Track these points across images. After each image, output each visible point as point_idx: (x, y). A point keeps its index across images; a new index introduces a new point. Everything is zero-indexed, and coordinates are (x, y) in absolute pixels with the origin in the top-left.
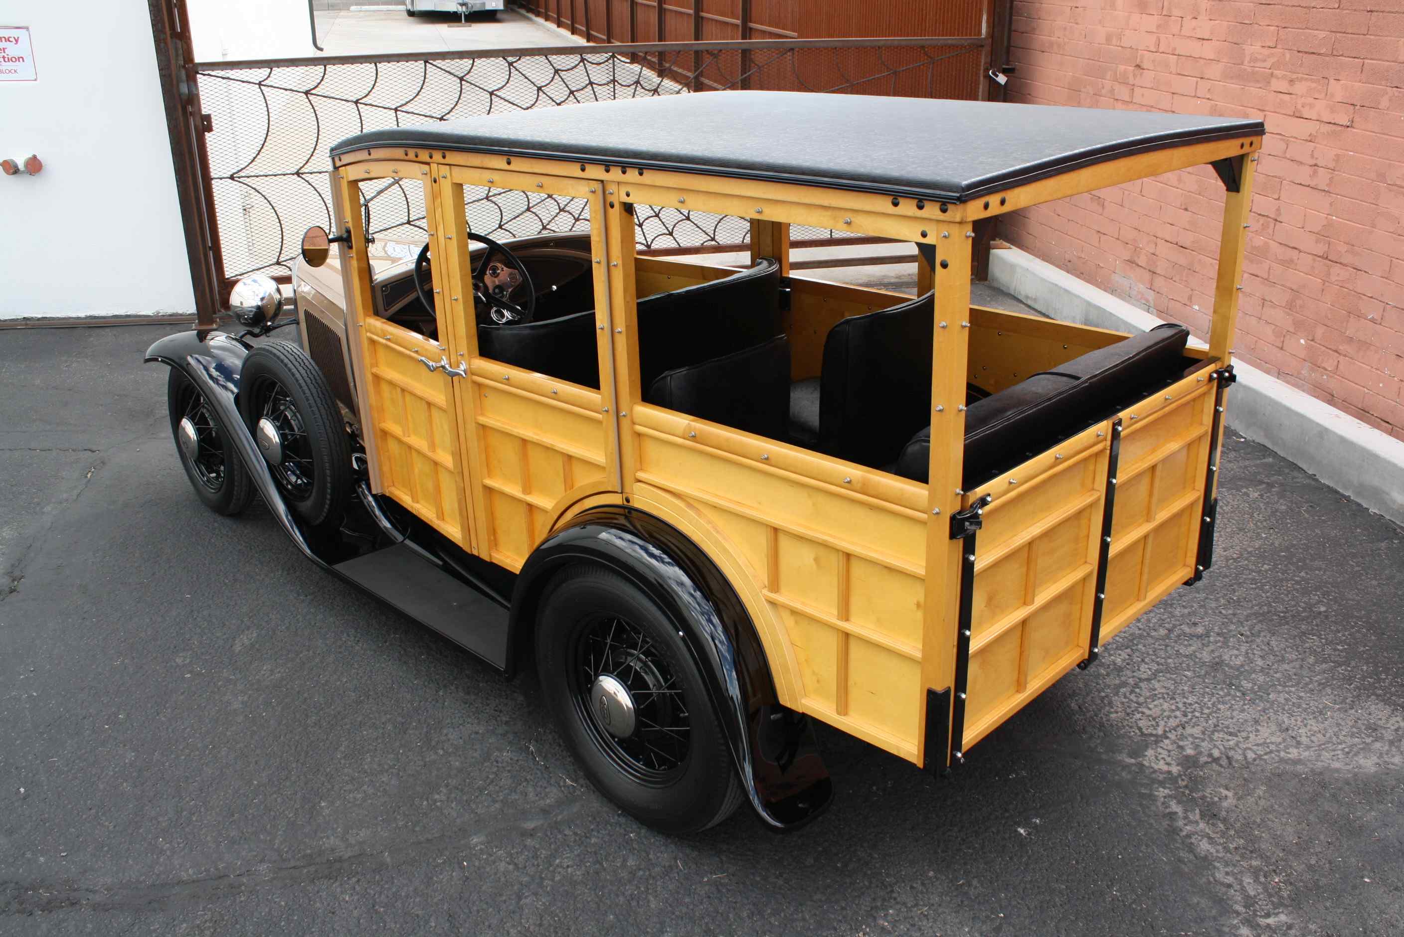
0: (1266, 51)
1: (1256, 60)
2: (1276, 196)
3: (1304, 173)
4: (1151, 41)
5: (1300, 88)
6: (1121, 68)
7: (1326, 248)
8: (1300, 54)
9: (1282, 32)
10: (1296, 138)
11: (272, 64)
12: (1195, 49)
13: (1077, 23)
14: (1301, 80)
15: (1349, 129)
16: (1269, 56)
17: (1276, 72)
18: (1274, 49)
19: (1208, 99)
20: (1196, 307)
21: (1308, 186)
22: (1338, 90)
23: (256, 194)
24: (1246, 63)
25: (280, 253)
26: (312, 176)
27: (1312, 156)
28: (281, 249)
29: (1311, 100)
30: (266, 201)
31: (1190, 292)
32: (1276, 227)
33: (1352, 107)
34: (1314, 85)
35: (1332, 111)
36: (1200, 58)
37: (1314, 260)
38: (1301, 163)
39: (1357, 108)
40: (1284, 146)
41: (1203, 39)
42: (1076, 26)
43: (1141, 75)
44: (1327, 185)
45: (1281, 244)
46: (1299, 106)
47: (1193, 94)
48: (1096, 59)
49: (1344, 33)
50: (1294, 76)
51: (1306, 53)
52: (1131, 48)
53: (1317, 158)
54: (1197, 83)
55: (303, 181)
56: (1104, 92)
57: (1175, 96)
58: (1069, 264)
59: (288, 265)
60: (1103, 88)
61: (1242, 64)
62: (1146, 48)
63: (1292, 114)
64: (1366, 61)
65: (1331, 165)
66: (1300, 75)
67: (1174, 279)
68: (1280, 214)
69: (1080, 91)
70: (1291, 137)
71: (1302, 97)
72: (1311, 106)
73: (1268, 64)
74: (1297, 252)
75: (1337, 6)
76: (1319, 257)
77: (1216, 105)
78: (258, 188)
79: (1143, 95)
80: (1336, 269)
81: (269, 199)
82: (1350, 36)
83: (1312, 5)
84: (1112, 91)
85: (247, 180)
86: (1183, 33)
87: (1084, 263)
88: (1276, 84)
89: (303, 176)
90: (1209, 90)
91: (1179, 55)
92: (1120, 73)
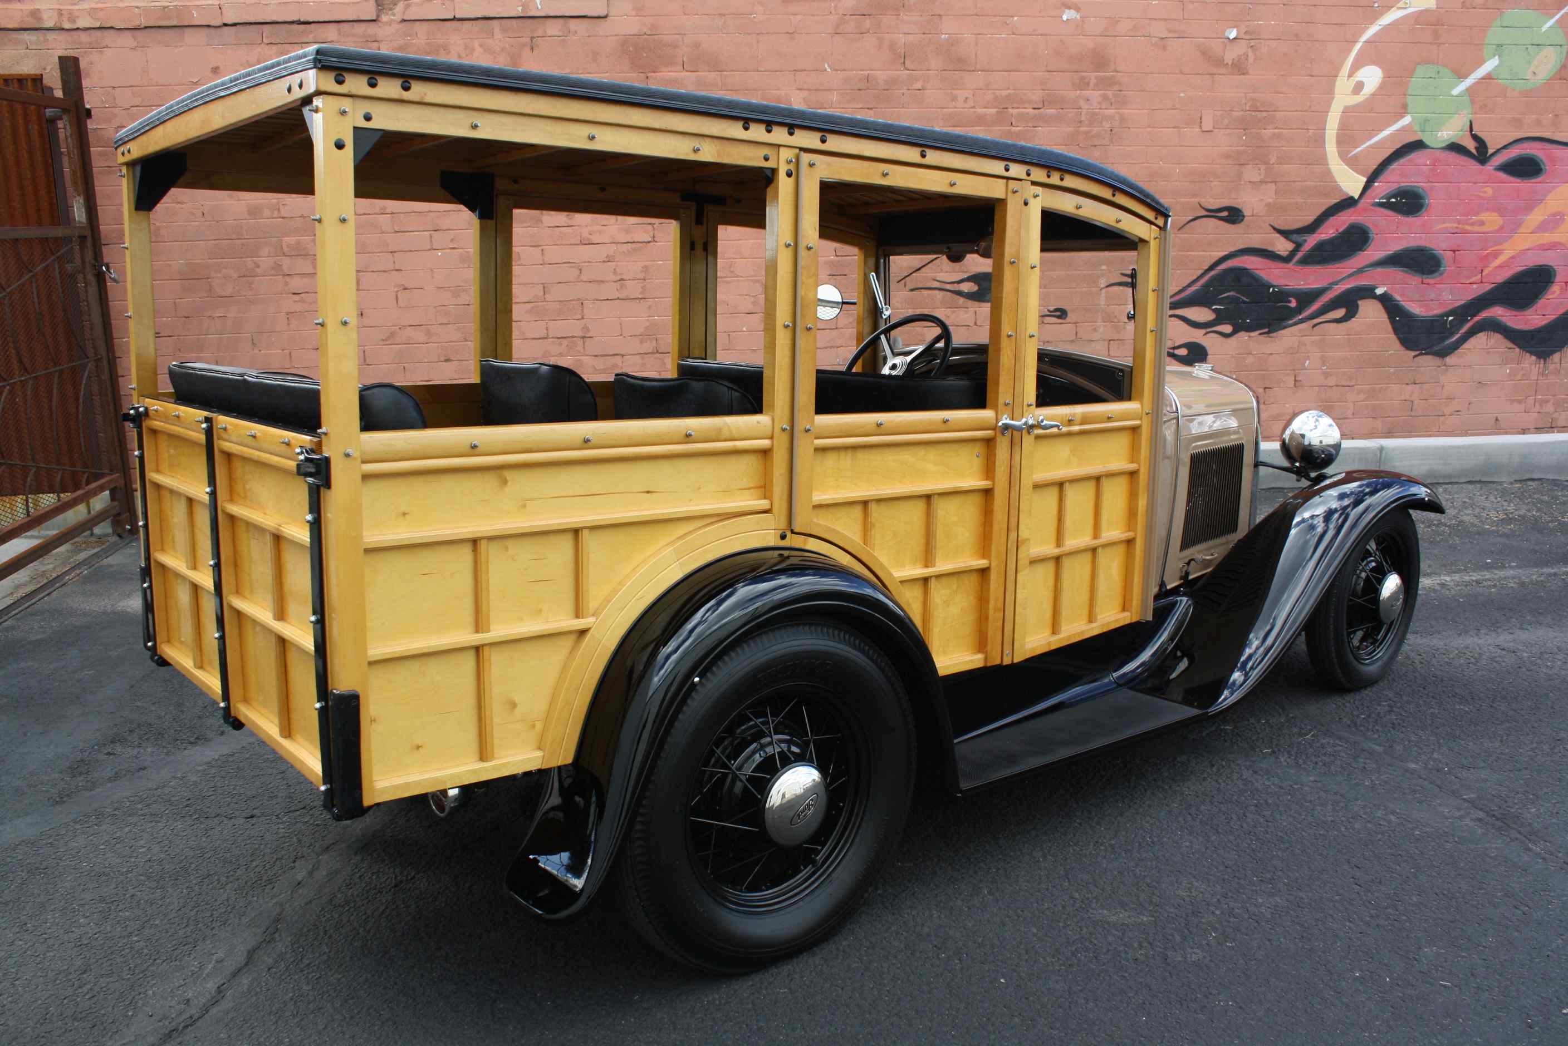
2: (580, 317)
3: (610, 290)
6: (292, 240)
7: (654, 344)
10: (589, 262)
13: (179, 203)
15: (652, 244)
19: (454, 248)
21: (618, 298)
27: (615, 272)
29: (600, 228)
32: (586, 344)
35: (628, 233)
37: (643, 358)
38: (603, 282)
40: (577, 272)
44: (641, 293)
45: (596, 356)
46: (585, 235)
47: (429, 247)
48: (234, 237)
52: (302, 216)
53: (621, 274)
54: (431, 235)
56: (259, 271)
57: (395, 254)
60: (258, 266)
63: (579, 243)
65: (641, 276)
68: (588, 330)
69: (208, 278)
70: (585, 262)
71: (587, 227)
72: (600, 232)
77: (467, 252)
84: (277, 267)
90: (452, 240)
91: (392, 213)
92: (288, 247)
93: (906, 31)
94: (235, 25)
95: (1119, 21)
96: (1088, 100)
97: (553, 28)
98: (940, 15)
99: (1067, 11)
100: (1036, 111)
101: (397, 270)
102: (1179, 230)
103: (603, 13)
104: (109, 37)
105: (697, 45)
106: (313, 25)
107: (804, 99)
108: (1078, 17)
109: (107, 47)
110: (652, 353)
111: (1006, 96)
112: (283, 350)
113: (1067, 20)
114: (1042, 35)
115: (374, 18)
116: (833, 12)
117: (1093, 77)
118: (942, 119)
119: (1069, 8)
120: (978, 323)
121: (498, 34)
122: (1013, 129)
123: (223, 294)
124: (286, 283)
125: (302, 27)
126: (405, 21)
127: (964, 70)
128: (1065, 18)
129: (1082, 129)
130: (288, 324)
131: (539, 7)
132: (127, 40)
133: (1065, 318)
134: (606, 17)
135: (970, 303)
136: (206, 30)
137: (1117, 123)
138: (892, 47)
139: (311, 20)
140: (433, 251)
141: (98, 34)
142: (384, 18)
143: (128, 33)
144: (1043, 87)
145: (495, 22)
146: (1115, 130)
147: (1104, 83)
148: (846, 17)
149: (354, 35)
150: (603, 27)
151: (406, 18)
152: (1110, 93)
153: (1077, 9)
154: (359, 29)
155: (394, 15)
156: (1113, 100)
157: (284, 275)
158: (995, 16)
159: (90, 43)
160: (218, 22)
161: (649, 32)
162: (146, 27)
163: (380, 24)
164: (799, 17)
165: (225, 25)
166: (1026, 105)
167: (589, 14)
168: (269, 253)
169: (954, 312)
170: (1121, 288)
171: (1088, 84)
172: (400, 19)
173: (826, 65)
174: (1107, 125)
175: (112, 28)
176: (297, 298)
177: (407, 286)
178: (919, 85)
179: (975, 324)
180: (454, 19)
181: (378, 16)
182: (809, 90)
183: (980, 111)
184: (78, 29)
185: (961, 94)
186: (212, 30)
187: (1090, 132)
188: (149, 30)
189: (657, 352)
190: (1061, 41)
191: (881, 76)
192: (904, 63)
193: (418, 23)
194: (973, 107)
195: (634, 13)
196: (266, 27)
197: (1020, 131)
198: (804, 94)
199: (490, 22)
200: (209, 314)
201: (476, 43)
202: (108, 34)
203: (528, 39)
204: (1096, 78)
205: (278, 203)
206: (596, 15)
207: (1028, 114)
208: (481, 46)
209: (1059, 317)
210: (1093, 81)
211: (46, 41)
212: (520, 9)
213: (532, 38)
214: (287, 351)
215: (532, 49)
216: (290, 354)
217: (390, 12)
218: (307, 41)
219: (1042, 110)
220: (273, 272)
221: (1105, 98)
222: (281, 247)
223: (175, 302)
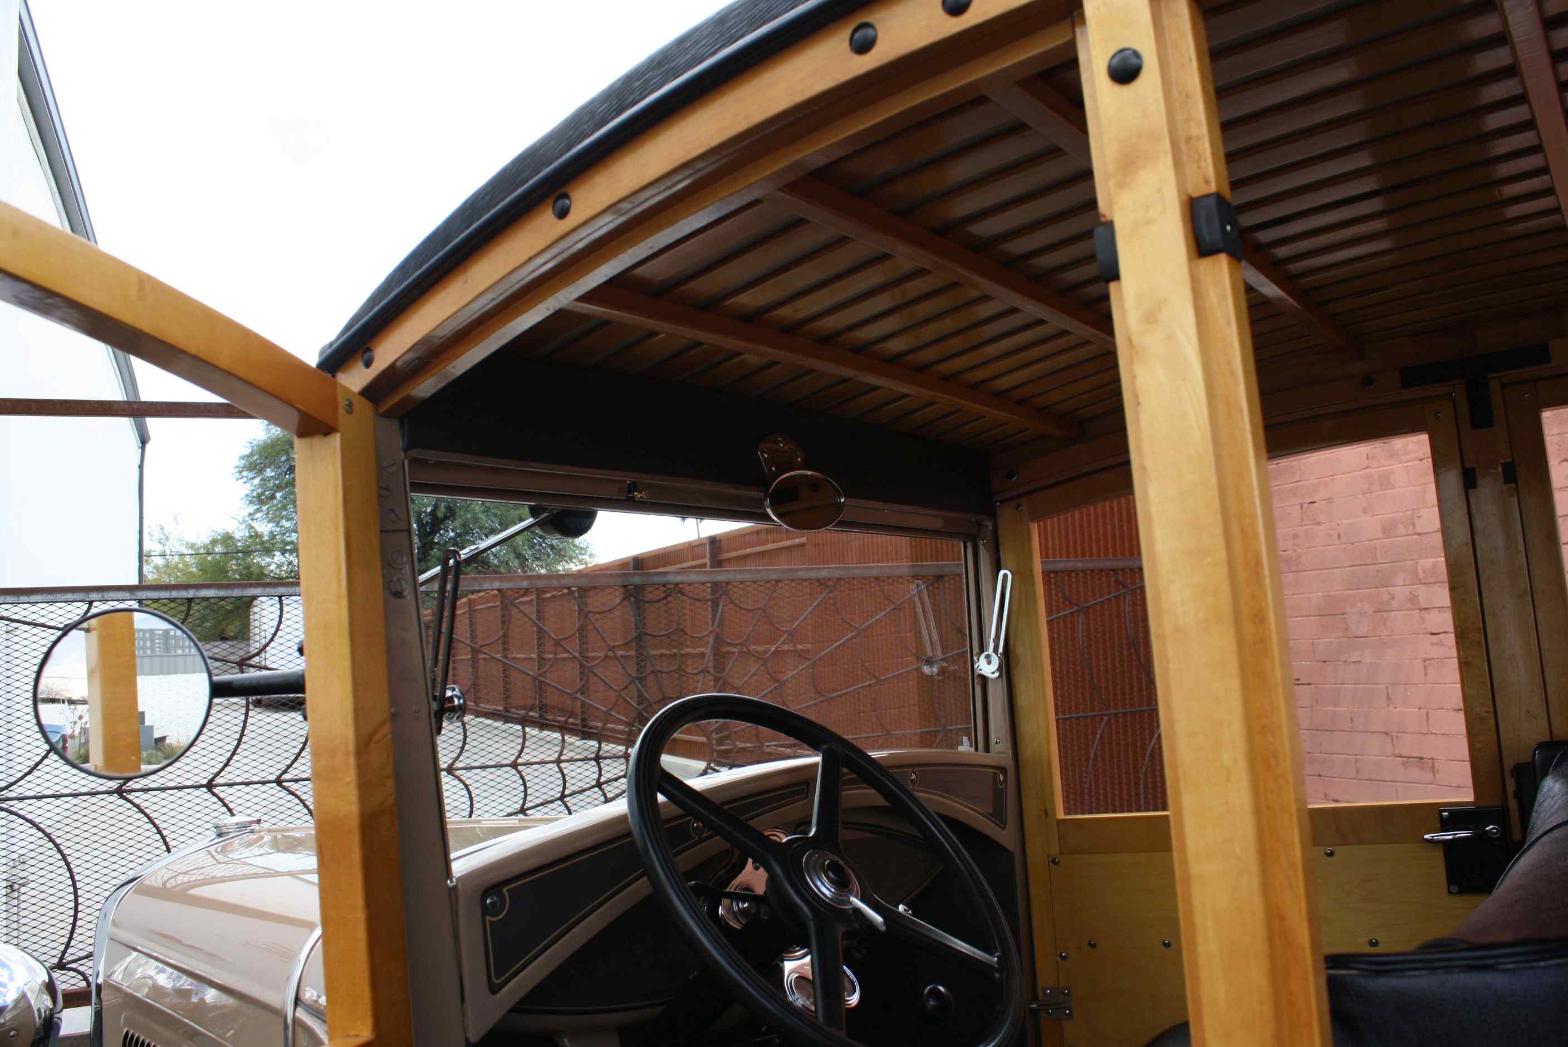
6: (1427, 562)
11: (94, 596)
23: (34, 831)
25: (68, 946)
26: (146, 796)
28: (71, 938)
30: (51, 845)
42: (1318, 527)
55: (129, 806)
56: (1395, 604)
59: (82, 969)
60: (1393, 598)
69: (1344, 614)
78: (37, 820)
81: (58, 841)
84: (1413, 599)
85: (16, 806)
89: (129, 797)
92: (1424, 572)
112: (1420, 709)
123: (1360, 634)
124: (1423, 620)
130: (1426, 674)
157: (1422, 610)
168: (1404, 580)
176: (1434, 639)
200: (1344, 659)
205: (1413, 515)
214: (1424, 711)
216: (1427, 715)
220: (1408, 605)
222: (1417, 572)
223: (1313, 644)
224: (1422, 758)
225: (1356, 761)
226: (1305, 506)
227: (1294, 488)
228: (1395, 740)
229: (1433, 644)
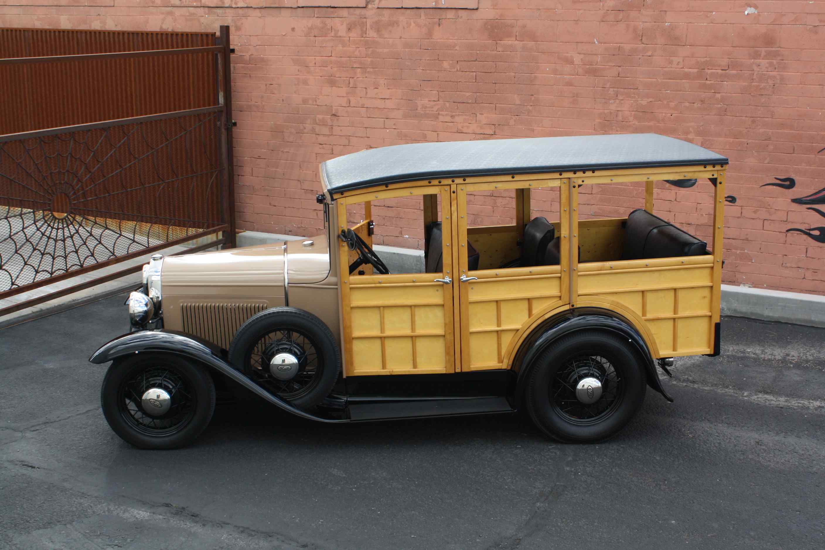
0: (432, 103)
1: (426, 107)
4: (344, 101)
5: (457, 119)
6: (320, 117)
8: (455, 103)
9: (441, 93)
12: (380, 104)
13: (273, 94)
14: (459, 115)
15: (494, 136)
16: (434, 105)
17: (440, 112)
18: (438, 102)
19: (395, 129)
20: (407, 236)
22: (483, 118)
24: (419, 109)
29: (467, 124)
31: (400, 229)
33: (493, 126)
34: (467, 117)
35: (481, 128)
36: (384, 108)
37: (484, 198)
39: (497, 125)
41: (385, 99)
42: (273, 95)
43: (338, 120)
46: (460, 127)
47: (383, 127)
48: (295, 113)
49: (481, 93)
50: (454, 114)
51: (459, 103)
52: (326, 105)
54: (384, 121)
56: (306, 131)
57: (367, 129)
58: (290, 233)
60: (305, 129)
61: (417, 110)
62: (340, 105)
63: (456, 131)
64: (497, 105)
66: (457, 113)
67: (385, 225)
69: (283, 132)
71: (461, 123)
72: (468, 127)
73: (435, 109)
74: (473, 196)
75: (474, 81)
76: (488, 196)
79: (341, 130)
80: (499, 200)
82: (485, 94)
83: (459, 81)
84: (313, 130)
86: (368, 96)
87: (304, 230)
88: (441, 118)
90: (394, 124)
91: (367, 108)
92: (319, 120)
93: (643, 21)
94: (303, 7)
95: (784, 15)
96: (759, 66)
97: (450, 15)
98: (665, 11)
99: (749, 9)
100: (724, 72)
101: (367, 137)
102: (819, 152)
103: (476, 7)
104: (250, 12)
105: (524, 26)
106: (337, 8)
107: (581, 59)
108: (756, 12)
109: (249, 16)
110: (490, 196)
111: (704, 61)
113: (748, 14)
114: (730, 24)
115: (365, 6)
116: (601, 8)
117: (763, 51)
118: (663, 75)
119: (751, 7)
120: (677, 200)
121: (423, 17)
122: (708, 82)
123: (289, 141)
124: (317, 138)
125: (332, 9)
126: (379, 8)
127: (679, 45)
128: (746, 13)
129: (753, 84)
130: (316, 159)
131: (443, 3)
132: (257, 13)
133: (734, 203)
134: (477, 9)
135: (673, 187)
136: (290, 10)
137: (778, 81)
138: (635, 30)
139: (336, 6)
140: (385, 129)
141: (246, 10)
142: (370, 6)
143: (258, 10)
144: (730, 57)
145: (422, 10)
146: (776, 85)
147: (769, 55)
148: (609, 12)
149: (355, 14)
150: (476, 15)
151: (379, 7)
152: (775, 62)
153: (756, 7)
154: (358, 11)
155: (374, 5)
156: (776, 66)
157: (316, 134)
158: (700, 12)
159: (243, 14)
160: (296, 6)
161: (499, 18)
162: (265, 7)
163: (367, 9)
164: (581, 11)
165: (299, 7)
166: (717, 68)
167: (468, 7)
168: (310, 122)
169: (663, 191)
170: (775, 187)
171: (760, 55)
172: (377, 7)
173: (595, 40)
174: (771, 82)
175: (251, 7)
176: (321, 146)
177: (372, 146)
178: (649, 53)
179: (676, 200)
180: (402, 8)
181: (367, 5)
182: (584, 54)
183: (686, 70)
184: (238, 7)
185: (675, 60)
186: (294, 10)
187: (759, 86)
188: (267, 9)
189: (493, 196)
190: (743, 28)
191: (627, 47)
192: (642, 39)
193: (385, 9)
194: (683, 68)
195: (492, 7)
196: (316, 9)
197: (711, 83)
198: (582, 56)
199: (419, 10)
200: (282, 150)
201: (412, 21)
202: (249, 10)
203: (437, 20)
204: (766, 52)
205: (316, 97)
206: (472, 8)
207: (718, 73)
208: (414, 23)
209: (730, 201)
210: (763, 54)
211: (225, 13)
212: (434, 3)
213: (439, 19)
214: (315, 173)
215: (439, 25)
217: (373, 3)
218: (334, 16)
219: (727, 71)
220: (311, 132)
221: (771, 64)
222: (316, 120)
223: (268, 143)
224: (312, 191)
225: (285, 191)
226: (268, 85)
227: (263, 77)
228: (302, 184)
229: (320, 148)
